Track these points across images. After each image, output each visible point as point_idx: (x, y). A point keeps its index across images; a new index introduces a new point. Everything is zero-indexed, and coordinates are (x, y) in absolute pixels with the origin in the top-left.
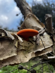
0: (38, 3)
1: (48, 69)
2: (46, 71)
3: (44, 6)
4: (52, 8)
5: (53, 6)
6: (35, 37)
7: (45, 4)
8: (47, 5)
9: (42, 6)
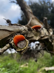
0: (35, 2)
1: (47, 64)
2: (46, 66)
3: (40, 4)
4: (48, 6)
5: (48, 4)
6: (39, 30)
7: (41, 2)
8: (43, 3)
9: (39, 5)
